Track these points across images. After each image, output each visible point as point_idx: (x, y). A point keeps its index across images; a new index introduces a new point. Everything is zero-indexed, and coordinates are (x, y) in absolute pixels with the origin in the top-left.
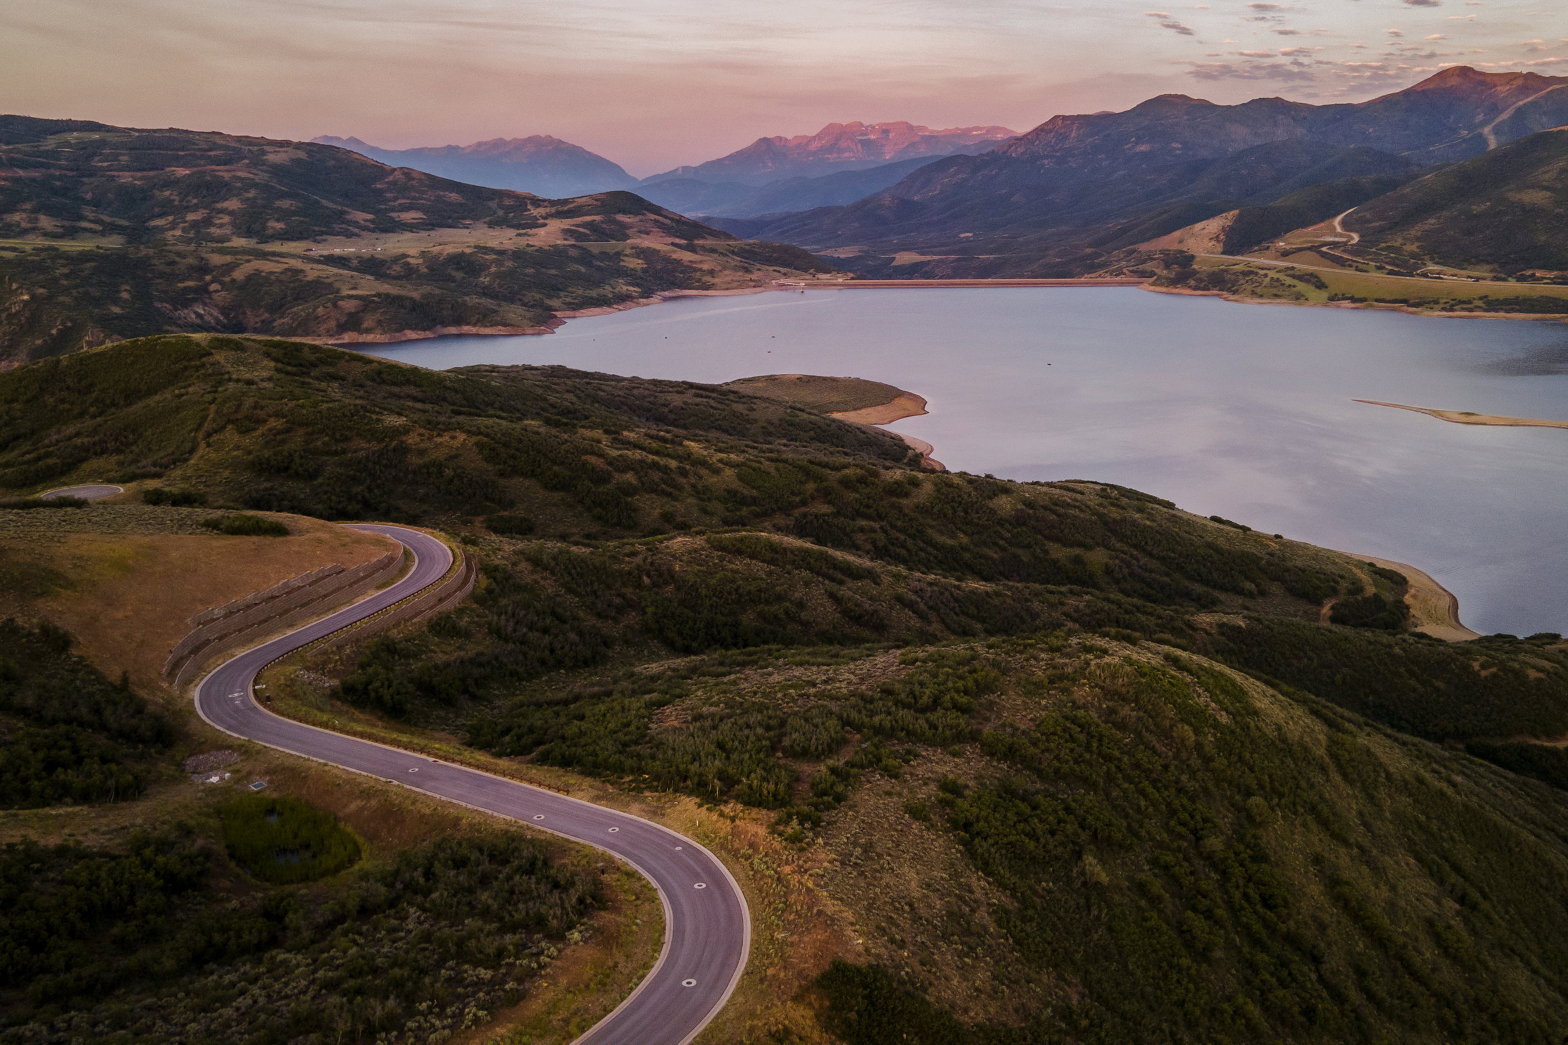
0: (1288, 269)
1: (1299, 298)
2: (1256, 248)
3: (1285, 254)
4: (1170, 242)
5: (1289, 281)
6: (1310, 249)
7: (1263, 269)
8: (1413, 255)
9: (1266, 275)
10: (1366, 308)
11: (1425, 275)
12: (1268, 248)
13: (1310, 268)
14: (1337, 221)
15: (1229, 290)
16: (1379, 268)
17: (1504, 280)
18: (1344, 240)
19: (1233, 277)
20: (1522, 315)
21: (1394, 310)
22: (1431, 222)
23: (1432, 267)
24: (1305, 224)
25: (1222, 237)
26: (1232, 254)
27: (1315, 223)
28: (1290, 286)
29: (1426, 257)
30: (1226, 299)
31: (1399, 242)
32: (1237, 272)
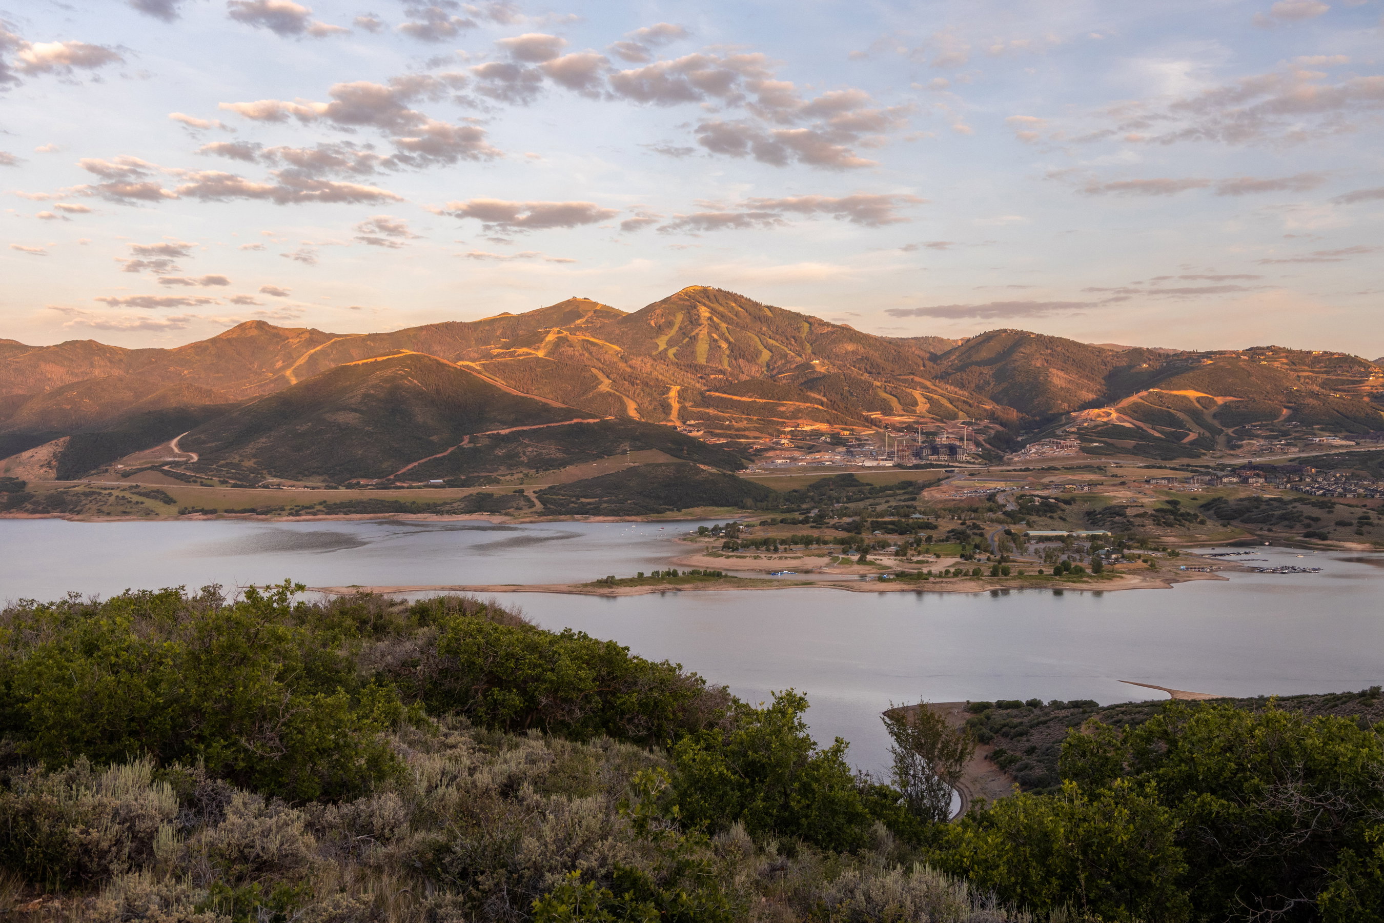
0: (131, 487)
1: (149, 515)
2: (94, 472)
3: (125, 475)
5: (135, 498)
6: (153, 468)
7: (105, 489)
8: (252, 470)
9: (110, 495)
10: (217, 519)
11: (266, 487)
12: (107, 471)
13: (155, 486)
14: (173, 443)
15: (71, 511)
16: (224, 482)
17: (336, 488)
18: (184, 459)
19: (75, 498)
20: (359, 516)
21: (245, 519)
22: (262, 441)
23: (271, 480)
24: (141, 448)
25: (54, 463)
26: (67, 478)
27: (151, 447)
28: (137, 503)
29: (264, 472)
30: (69, 520)
31: (236, 461)
32: (76, 494)
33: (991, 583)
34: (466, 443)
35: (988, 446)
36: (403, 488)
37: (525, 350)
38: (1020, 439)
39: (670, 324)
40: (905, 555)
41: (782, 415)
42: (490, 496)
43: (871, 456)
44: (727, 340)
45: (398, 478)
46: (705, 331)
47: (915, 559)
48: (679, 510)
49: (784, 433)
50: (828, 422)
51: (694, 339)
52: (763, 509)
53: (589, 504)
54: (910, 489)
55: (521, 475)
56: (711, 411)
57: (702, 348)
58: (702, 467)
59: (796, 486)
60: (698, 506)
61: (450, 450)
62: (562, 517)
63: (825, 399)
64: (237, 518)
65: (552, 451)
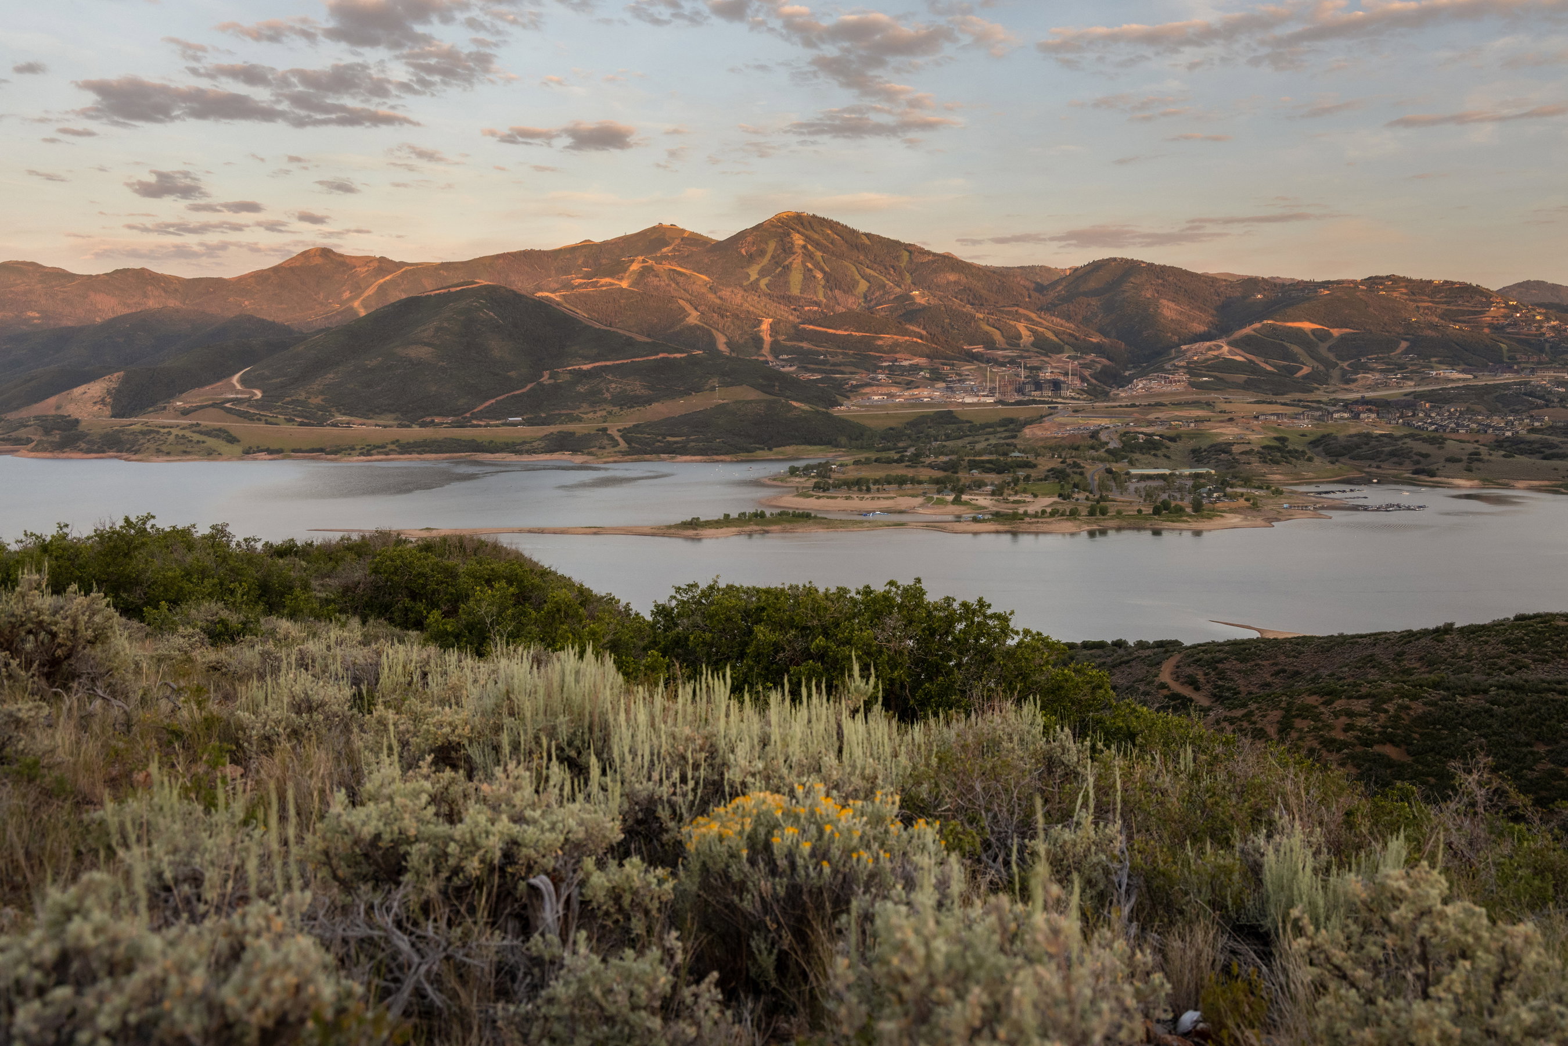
0: (192, 425)
1: (210, 454)
2: (151, 409)
3: (185, 413)
4: (48, 406)
5: (196, 437)
6: (213, 405)
7: (164, 427)
8: (320, 408)
9: (169, 433)
10: (284, 458)
11: (335, 425)
12: (165, 408)
13: (218, 424)
14: (235, 379)
15: (128, 451)
16: (289, 421)
17: (409, 426)
18: (247, 396)
19: (131, 437)
20: (434, 456)
21: (313, 458)
22: (330, 377)
23: (340, 418)
24: (201, 384)
25: (108, 400)
26: (123, 416)
27: (211, 383)
28: (198, 442)
29: (333, 409)
30: (126, 459)
31: (303, 396)
32: (133, 433)
33: (1088, 523)
34: (546, 378)
35: (1094, 381)
36: (480, 426)
37: (608, 280)
38: (1127, 373)
39: (762, 253)
40: (1001, 494)
41: (879, 349)
42: (573, 434)
43: (971, 391)
44: (822, 270)
45: (475, 416)
46: (799, 260)
47: (1011, 499)
48: (770, 449)
49: (881, 367)
50: (928, 356)
51: (787, 268)
52: (857, 448)
53: (676, 442)
54: (1011, 426)
55: (604, 413)
56: (805, 345)
57: (796, 278)
58: (794, 404)
59: (892, 423)
60: (789, 444)
61: (529, 386)
62: (648, 456)
63: (924, 333)
64: (304, 458)
65: (637, 387)
